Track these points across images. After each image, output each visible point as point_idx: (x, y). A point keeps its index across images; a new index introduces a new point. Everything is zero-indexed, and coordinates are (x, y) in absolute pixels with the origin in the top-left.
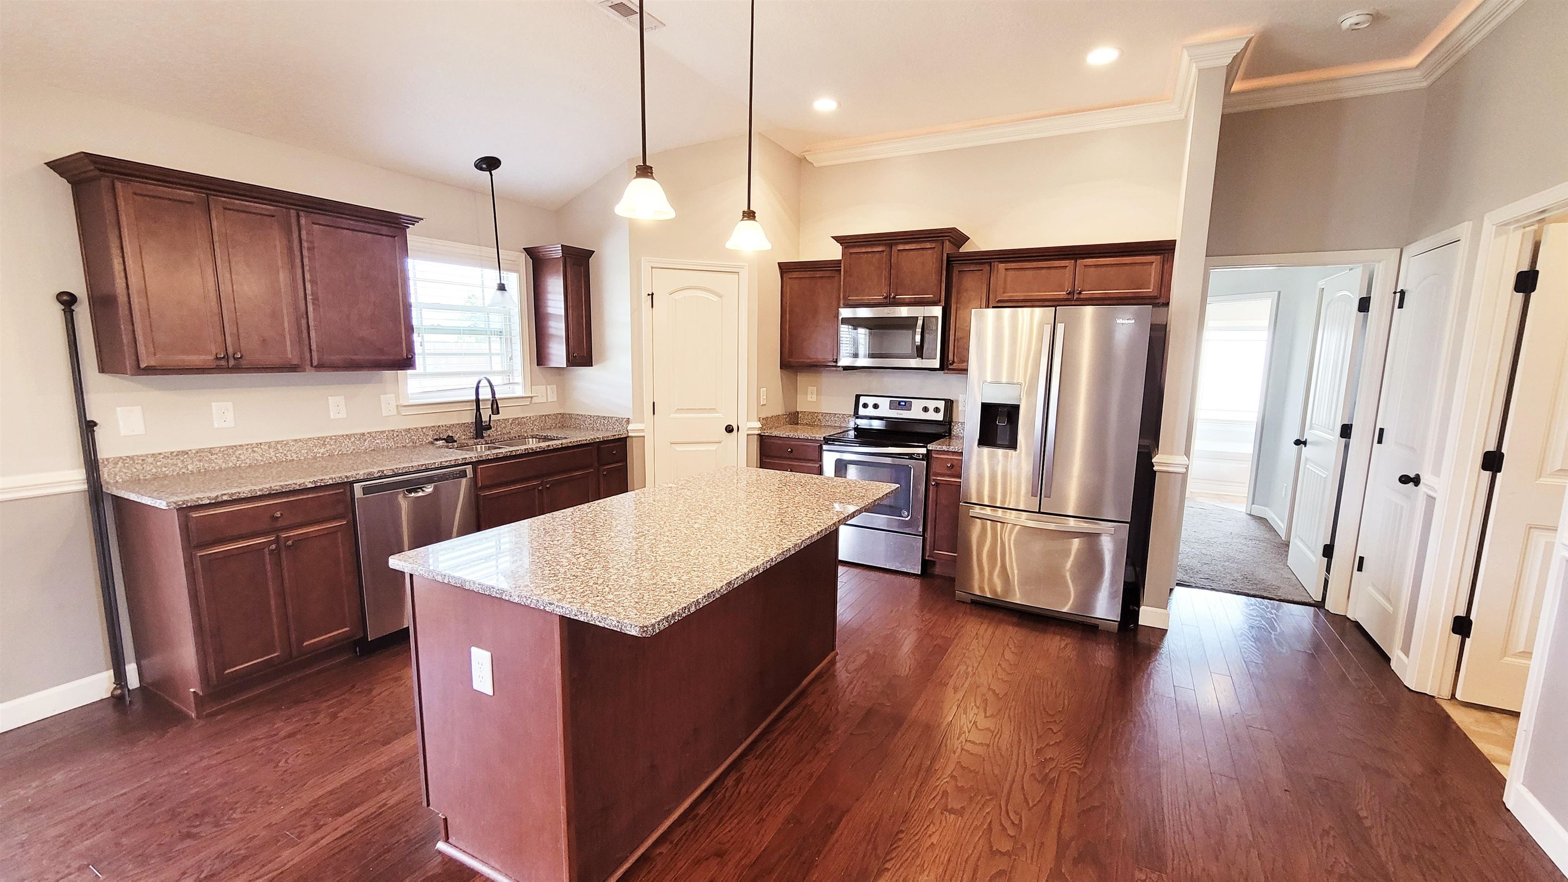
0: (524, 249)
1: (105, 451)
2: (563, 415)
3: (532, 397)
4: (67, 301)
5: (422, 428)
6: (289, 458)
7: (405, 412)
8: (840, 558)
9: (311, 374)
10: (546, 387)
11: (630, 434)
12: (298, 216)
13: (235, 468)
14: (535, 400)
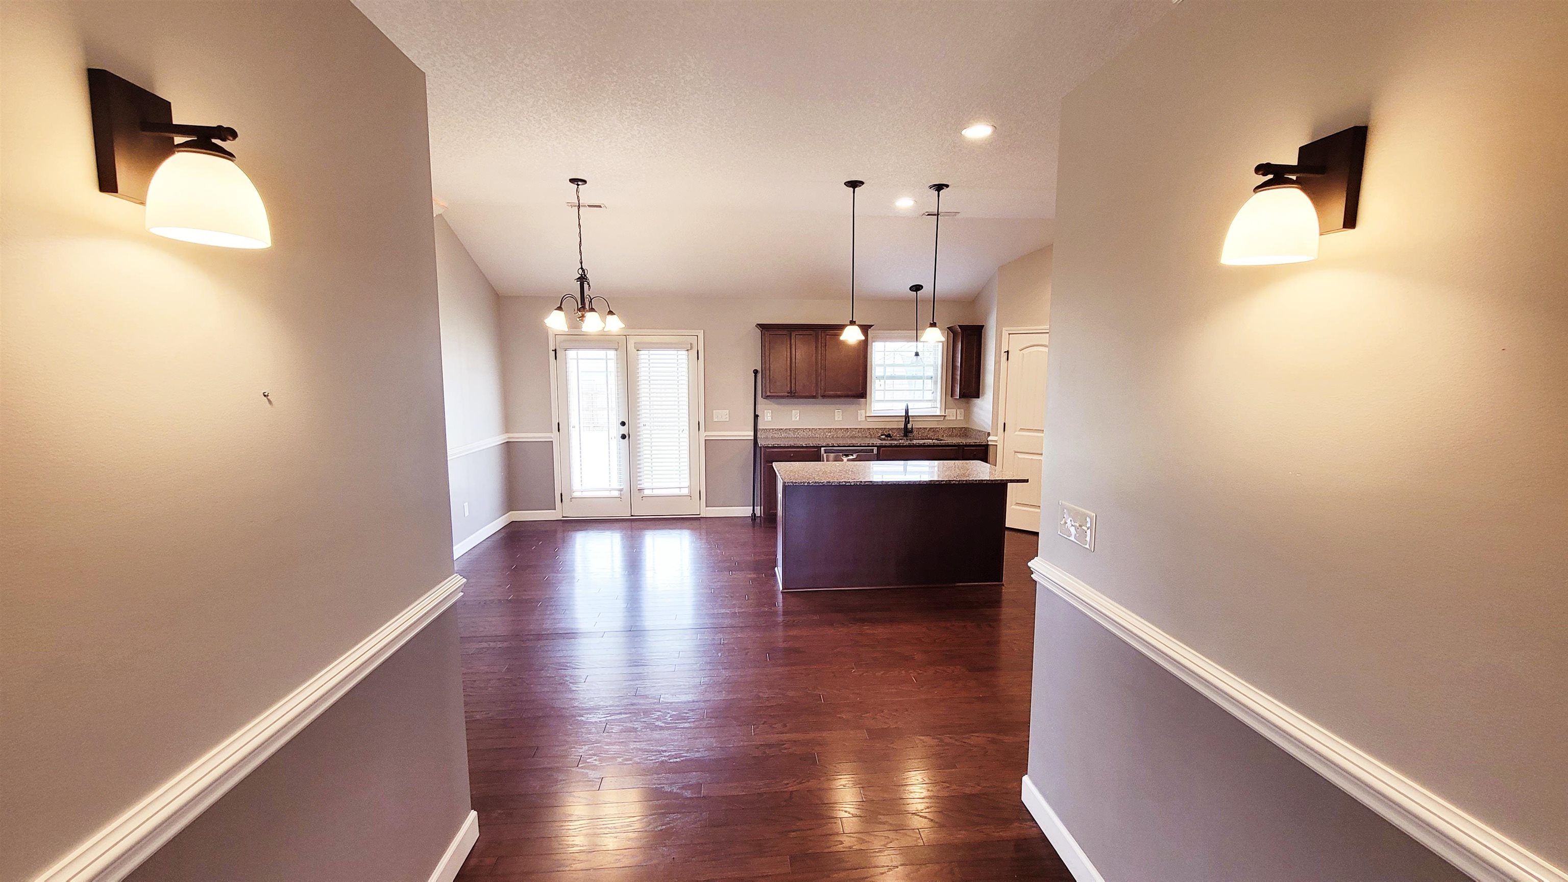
0: (948, 328)
1: (760, 426)
2: (966, 429)
3: (945, 416)
4: (756, 372)
5: (876, 429)
6: (816, 436)
7: (869, 419)
8: (1007, 526)
9: (820, 400)
10: (957, 411)
11: (989, 443)
12: (821, 333)
13: (797, 437)
14: (947, 418)
